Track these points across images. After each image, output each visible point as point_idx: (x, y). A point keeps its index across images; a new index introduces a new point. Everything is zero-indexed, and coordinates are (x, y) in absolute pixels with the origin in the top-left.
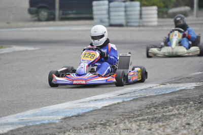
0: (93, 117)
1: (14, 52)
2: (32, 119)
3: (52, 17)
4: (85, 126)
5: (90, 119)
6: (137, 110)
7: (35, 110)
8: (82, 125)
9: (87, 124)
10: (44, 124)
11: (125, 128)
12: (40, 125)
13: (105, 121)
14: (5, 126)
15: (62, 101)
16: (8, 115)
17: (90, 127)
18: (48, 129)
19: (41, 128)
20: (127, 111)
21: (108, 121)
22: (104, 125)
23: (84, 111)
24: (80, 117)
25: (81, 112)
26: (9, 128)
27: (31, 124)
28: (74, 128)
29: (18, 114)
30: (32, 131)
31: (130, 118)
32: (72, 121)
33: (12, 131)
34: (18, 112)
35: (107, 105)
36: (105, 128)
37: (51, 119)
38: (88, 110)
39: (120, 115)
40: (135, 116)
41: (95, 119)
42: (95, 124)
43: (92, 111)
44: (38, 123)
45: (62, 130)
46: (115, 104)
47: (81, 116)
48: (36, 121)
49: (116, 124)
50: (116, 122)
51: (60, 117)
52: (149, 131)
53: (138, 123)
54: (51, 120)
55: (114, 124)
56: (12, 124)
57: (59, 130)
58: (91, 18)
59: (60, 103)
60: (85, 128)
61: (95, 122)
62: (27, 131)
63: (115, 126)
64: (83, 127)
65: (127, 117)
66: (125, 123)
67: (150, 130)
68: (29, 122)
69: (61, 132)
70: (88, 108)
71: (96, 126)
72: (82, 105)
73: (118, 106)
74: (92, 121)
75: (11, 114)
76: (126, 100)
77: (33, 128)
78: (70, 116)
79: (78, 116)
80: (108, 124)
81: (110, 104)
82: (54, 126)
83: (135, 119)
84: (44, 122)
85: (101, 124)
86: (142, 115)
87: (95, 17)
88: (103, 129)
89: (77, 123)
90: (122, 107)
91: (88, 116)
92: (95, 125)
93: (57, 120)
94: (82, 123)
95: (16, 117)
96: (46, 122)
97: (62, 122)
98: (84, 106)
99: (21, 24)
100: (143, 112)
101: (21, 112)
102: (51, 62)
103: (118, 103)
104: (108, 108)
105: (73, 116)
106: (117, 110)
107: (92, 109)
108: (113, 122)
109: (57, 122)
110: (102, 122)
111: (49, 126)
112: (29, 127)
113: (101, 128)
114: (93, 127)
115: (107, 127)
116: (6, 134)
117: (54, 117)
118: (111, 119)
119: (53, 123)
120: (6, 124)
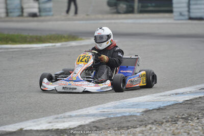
0: (174, 110)
2: (113, 111)
3: (131, 9)
4: (167, 119)
5: (171, 113)
7: (115, 102)
8: (164, 119)
9: (168, 117)
10: (125, 116)
12: (121, 118)
13: (186, 115)
16: (89, 106)
17: (172, 121)
18: (129, 121)
19: (122, 120)
21: (190, 115)
22: (186, 119)
23: (165, 105)
24: (161, 111)
25: (162, 105)
26: (91, 119)
27: (112, 116)
28: (155, 121)
29: (98, 106)
30: (114, 123)
32: (153, 114)
33: (93, 122)
34: (99, 104)
35: (188, 99)
36: (187, 122)
38: (169, 104)
39: (202, 110)
41: (176, 113)
42: (177, 118)
43: (173, 105)
44: (119, 115)
45: (144, 123)
46: (196, 98)
47: (162, 109)
48: (116, 114)
49: (198, 119)
50: (198, 116)
51: (141, 110)
54: (132, 113)
55: (196, 118)
56: (93, 115)
57: (140, 123)
58: (171, 11)
60: (167, 121)
61: (176, 116)
62: (108, 123)
63: (197, 121)
64: (164, 121)
68: (110, 114)
69: (142, 125)
70: (169, 101)
71: (178, 120)
72: (163, 99)
73: (200, 100)
74: (174, 115)
75: (92, 105)
77: (114, 120)
78: (151, 109)
79: (159, 109)
80: (190, 118)
81: (191, 98)
82: (135, 119)
84: (125, 114)
85: (182, 118)
87: (175, 10)
88: (185, 123)
89: (158, 116)
91: (169, 110)
93: (138, 112)
94: (164, 117)
95: (97, 109)
96: (127, 114)
97: (143, 115)
98: (165, 100)
99: (100, 16)
101: (102, 104)
103: (200, 97)
104: (189, 102)
105: (153, 109)
106: (199, 104)
108: (196, 117)
109: (138, 114)
110: (183, 117)
111: (130, 119)
112: (111, 119)
113: (183, 123)
114: (175, 121)
115: (189, 121)
116: (87, 125)
117: (135, 109)
118: (192, 114)
119: (134, 116)
120: (87, 115)
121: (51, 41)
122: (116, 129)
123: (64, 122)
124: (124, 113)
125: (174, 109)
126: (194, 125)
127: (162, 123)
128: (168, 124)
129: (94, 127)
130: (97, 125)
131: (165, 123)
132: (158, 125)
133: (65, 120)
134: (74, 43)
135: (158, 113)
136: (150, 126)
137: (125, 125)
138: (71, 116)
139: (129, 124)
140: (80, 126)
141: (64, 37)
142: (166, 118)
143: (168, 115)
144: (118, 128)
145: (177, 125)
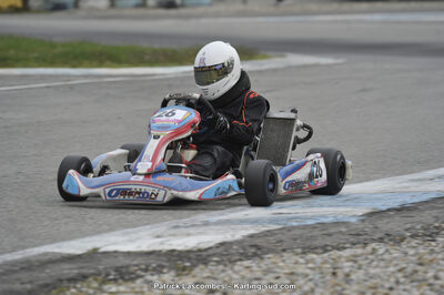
0: (434, 213)
1: (289, 68)
2: (301, 212)
4: (414, 231)
5: (427, 217)
8: (407, 230)
9: (419, 227)
10: (323, 224)
12: (314, 227)
14: (239, 226)
15: (372, 176)
17: (425, 235)
18: (330, 235)
19: (316, 232)
23: (416, 200)
24: (405, 213)
25: (409, 200)
26: (247, 229)
27: (295, 224)
28: (388, 235)
30: (295, 240)
32: (386, 220)
33: (252, 236)
37: (341, 213)
38: (425, 198)
41: (437, 219)
42: (437, 228)
43: (434, 200)
44: (310, 222)
45: (362, 238)
47: (408, 209)
48: (306, 218)
51: (361, 211)
56: (255, 221)
57: (353, 239)
59: (368, 180)
60: (412, 237)
61: (437, 225)
62: (283, 238)
64: (408, 234)
68: (291, 219)
69: (359, 243)
70: (426, 193)
71: (437, 234)
72: (414, 187)
74: (431, 221)
77: (298, 232)
78: (384, 208)
79: (401, 209)
82: (343, 229)
84: (324, 220)
89: (395, 225)
91: (423, 211)
92: (435, 231)
93: (354, 216)
94: (408, 226)
96: (330, 220)
97: (363, 221)
102: (363, 90)
105: (389, 210)
107: (434, 196)
109: (353, 220)
111: (332, 230)
112: (291, 229)
114: (430, 236)
116: (238, 242)
117: (349, 209)
119: (344, 223)
120: (241, 222)
122: (299, 250)
123: (189, 235)
124: (323, 216)
125: (433, 208)
127: (403, 239)
128: (414, 242)
129: (252, 246)
130: (257, 242)
131: (409, 239)
132: (392, 243)
133: (191, 230)
135: (397, 218)
136: (373, 245)
137: (319, 242)
138: (206, 224)
139: (328, 241)
140: (222, 244)
142: (413, 228)
143: (420, 222)
144: (304, 248)
145: (433, 244)
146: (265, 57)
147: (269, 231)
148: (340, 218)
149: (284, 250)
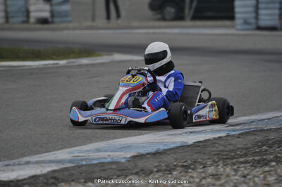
0: (175, 156)
2: (92, 155)
4: (159, 168)
5: (170, 158)
6: (242, 149)
7: (100, 143)
9: (163, 165)
10: (102, 163)
11: (214, 172)
12: (96, 165)
13: (189, 162)
14: (47, 165)
16: (62, 148)
17: (165, 170)
18: (104, 170)
19: (96, 169)
20: (227, 149)
21: (195, 162)
22: (187, 167)
23: (166, 148)
25: (162, 147)
27: (84, 163)
28: (142, 170)
29: (74, 148)
30: (81, 173)
31: (227, 158)
32: (144, 161)
33: (54, 171)
35: (202, 139)
36: (186, 172)
37: (116, 156)
38: (172, 146)
39: (215, 155)
40: (236, 156)
41: (176, 159)
42: (175, 165)
43: (178, 148)
44: (95, 162)
45: (125, 172)
47: (160, 153)
48: (93, 159)
49: (204, 167)
50: (206, 164)
51: (129, 155)
52: (243, 179)
53: (235, 167)
55: (201, 167)
57: (118, 173)
59: (140, 134)
60: (157, 171)
61: (175, 163)
63: (202, 170)
64: (155, 169)
65: (224, 157)
66: (217, 166)
67: (244, 177)
68: (82, 160)
69: (122, 175)
70: (174, 143)
71: (174, 169)
72: (167, 139)
73: (218, 141)
74: (172, 161)
75: (66, 147)
76: (232, 133)
77: (84, 168)
78: (145, 153)
79: (157, 154)
80: (192, 167)
81: (206, 139)
82: (114, 167)
83: (234, 161)
84: (104, 161)
85: (183, 166)
86: (246, 155)
88: (183, 173)
89: (151, 164)
90: (222, 142)
91: (169, 155)
92: (173, 167)
93: (124, 158)
94: (156, 164)
95: (70, 153)
96: (109, 160)
97: (129, 161)
98: (170, 140)
100: (249, 151)
101: (81, 145)
103: (220, 137)
104: (201, 144)
105: (148, 154)
106: (214, 146)
107: (178, 145)
108: (202, 164)
109: (123, 161)
110: (185, 164)
113: (180, 172)
114: (169, 171)
115: (190, 171)
117: (122, 153)
118: (199, 160)
119: (116, 162)
120: (51, 162)
121: (54, 57)
122: (83, 180)
125: (176, 153)
126: (195, 175)
127: (151, 172)
128: (158, 175)
129: (53, 178)
130: (56, 175)
131: (155, 173)
132: (143, 175)
133: (15, 168)
134: (85, 61)
135: (151, 159)
136: (131, 177)
138: (28, 163)
139: (103, 174)
141: (74, 52)
143: (165, 162)
144: (85, 179)
145: (170, 176)
146: (99, 55)
147: (66, 168)
148: (115, 159)
149: (73, 181)
